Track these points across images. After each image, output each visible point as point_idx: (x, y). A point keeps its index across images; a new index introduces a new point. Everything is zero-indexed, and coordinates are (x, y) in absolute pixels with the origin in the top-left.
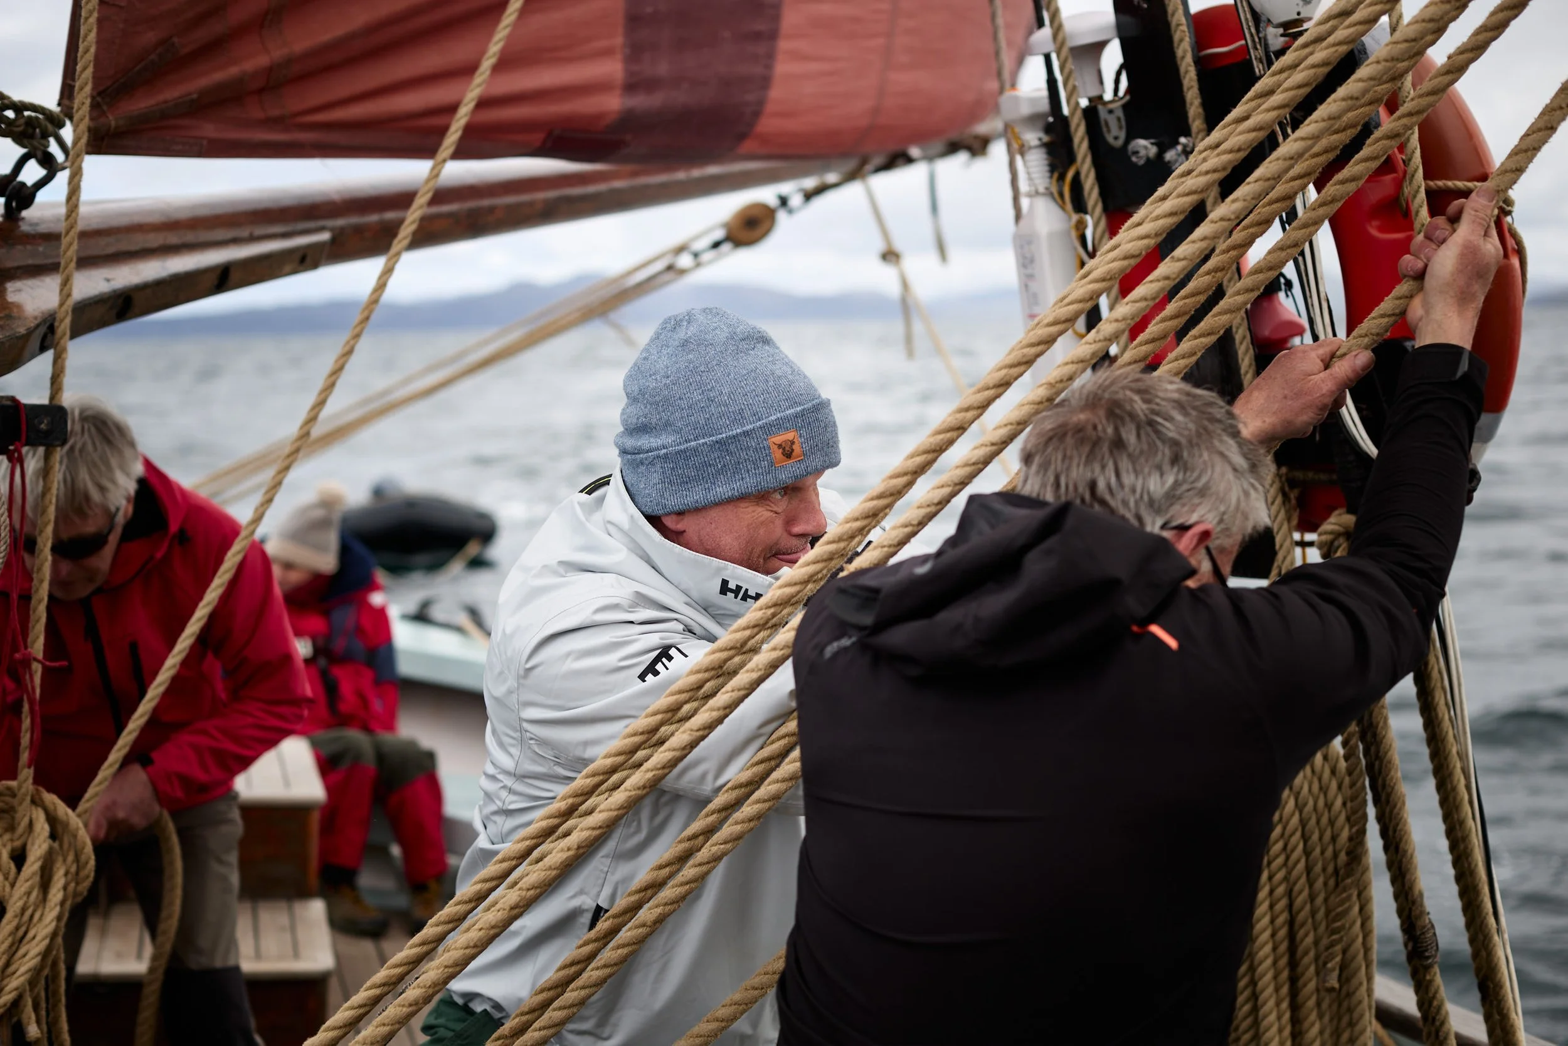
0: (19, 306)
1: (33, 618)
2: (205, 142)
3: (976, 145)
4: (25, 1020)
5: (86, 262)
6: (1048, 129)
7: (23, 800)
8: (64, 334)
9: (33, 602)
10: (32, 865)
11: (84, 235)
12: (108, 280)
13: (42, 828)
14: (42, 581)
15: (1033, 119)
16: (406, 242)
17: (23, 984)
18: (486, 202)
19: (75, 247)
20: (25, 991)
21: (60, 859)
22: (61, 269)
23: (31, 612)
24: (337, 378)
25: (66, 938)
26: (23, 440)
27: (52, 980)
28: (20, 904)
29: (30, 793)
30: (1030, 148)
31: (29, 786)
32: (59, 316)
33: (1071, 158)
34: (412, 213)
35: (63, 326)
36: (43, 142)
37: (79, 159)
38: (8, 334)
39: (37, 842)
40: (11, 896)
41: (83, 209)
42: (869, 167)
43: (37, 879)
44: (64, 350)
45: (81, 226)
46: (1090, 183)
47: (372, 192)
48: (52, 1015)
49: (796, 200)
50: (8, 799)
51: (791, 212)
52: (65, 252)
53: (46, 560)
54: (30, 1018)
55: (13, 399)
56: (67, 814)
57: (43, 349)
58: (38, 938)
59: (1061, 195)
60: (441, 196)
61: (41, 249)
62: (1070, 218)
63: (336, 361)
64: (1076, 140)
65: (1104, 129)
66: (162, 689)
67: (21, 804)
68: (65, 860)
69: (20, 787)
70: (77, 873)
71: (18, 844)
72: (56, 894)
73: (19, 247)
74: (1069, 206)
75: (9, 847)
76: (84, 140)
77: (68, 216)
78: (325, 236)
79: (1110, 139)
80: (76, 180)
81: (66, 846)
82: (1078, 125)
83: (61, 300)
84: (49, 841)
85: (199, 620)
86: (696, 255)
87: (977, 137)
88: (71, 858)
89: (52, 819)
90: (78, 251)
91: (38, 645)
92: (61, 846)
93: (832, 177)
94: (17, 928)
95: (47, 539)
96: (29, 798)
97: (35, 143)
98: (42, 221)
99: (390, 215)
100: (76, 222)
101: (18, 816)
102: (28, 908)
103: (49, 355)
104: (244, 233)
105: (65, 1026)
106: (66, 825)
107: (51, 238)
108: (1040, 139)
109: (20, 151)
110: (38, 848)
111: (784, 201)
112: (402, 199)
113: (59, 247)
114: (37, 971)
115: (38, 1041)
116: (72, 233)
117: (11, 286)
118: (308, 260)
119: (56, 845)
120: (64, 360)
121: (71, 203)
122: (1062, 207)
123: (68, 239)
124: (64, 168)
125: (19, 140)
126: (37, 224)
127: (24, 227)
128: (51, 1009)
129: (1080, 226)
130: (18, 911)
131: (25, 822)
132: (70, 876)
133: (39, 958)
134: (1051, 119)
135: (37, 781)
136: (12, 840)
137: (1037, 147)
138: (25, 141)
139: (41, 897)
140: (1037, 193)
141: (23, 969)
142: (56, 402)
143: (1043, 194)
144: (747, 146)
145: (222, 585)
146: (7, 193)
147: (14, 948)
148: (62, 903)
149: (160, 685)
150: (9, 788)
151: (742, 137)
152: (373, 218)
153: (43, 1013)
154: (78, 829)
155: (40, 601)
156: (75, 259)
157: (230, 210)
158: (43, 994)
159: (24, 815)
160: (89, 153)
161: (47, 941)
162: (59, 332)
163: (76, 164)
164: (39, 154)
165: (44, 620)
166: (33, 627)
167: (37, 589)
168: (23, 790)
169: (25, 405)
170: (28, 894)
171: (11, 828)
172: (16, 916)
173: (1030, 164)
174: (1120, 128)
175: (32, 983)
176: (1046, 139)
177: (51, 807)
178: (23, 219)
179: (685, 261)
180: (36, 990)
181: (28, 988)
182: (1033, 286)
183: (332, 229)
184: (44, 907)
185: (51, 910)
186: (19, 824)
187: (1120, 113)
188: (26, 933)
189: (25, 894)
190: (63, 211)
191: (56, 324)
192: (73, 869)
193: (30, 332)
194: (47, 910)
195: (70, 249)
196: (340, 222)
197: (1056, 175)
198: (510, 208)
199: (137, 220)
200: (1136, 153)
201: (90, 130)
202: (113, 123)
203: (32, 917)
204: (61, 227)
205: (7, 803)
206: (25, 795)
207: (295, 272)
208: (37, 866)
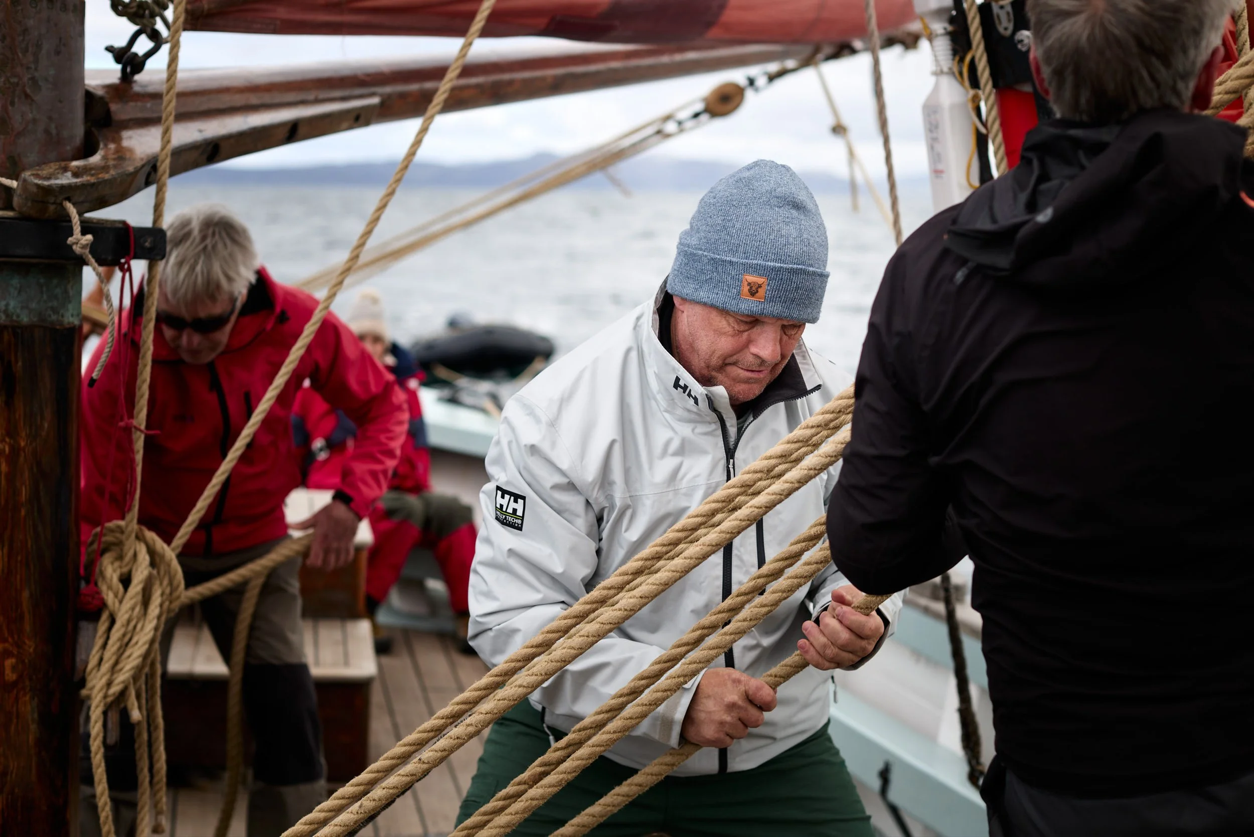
0: (131, 150)
1: (138, 394)
2: (278, 22)
3: (909, 40)
4: (129, 706)
5: (183, 117)
6: (952, 21)
7: (129, 536)
8: (165, 172)
9: (139, 382)
10: (136, 587)
11: (181, 95)
12: (200, 131)
13: (144, 558)
14: (145, 366)
15: (939, 13)
16: (439, 108)
17: (128, 679)
18: (506, 76)
19: (173, 104)
20: (129, 683)
21: (158, 583)
22: (163, 121)
23: (137, 390)
24: (382, 212)
25: (161, 644)
26: (132, 254)
27: (151, 676)
28: (126, 616)
29: (135, 530)
30: (937, 36)
31: (134, 526)
32: (160, 159)
33: (968, 46)
34: (445, 84)
35: (163, 166)
36: (152, 20)
37: (177, 34)
38: (120, 171)
39: (140, 570)
40: (119, 609)
41: (180, 75)
42: (820, 56)
43: (140, 597)
44: (164, 185)
45: (179, 87)
46: (982, 65)
47: (413, 66)
48: (150, 703)
49: (761, 81)
50: (118, 535)
51: (757, 90)
52: (166, 108)
53: (149, 349)
54: (133, 705)
55: (124, 223)
56: (163, 548)
57: (148, 184)
58: (140, 643)
59: (961, 74)
60: (468, 70)
61: (149, 105)
62: (967, 92)
63: (381, 200)
64: (972, 30)
65: (997, 22)
66: (239, 453)
67: (127, 539)
68: (161, 584)
69: (127, 526)
70: (171, 594)
71: (125, 570)
72: (154, 610)
73: (132, 104)
74: (967, 83)
75: (118, 572)
76: (182, 19)
77: (169, 79)
78: (375, 100)
79: (1001, 30)
80: (175, 50)
81: (162, 572)
82: (974, 18)
83: (162, 145)
84: (150, 569)
85: (269, 399)
86: (680, 123)
87: (909, 34)
88: (166, 582)
89: (152, 552)
90: (176, 108)
91: (141, 417)
92: (158, 573)
93: (790, 64)
94: (124, 635)
95: (150, 333)
96: (133, 536)
97: (145, 21)
98: (151, 83)
99: (429, 85)
100: (174, 84)
101: (126, 548)
102: (132, 620)
103: (152, 189)
104: (311, 96)
105: (159, 711)
106: (162, 557)
107: (156, 96)
108: (945, 29)
109: (134, 28)
110: (141, 573)
111: (751, 82)
112: (437, 72)
113: (162, 104)
114: (139, 669)
115: (139, 723)
116: (171, 93)
117: (126, 134)
118: (362, 119)
119: (155, 572)
120: (164, 193)
121: (170, 69)
122: (962, 83)
123: (169, 97)
124: (167, 42)
125: (133, 18)
126: (146, 86)
127: (136, 88)
128: (150, 698)
129: (976, 100)
130: (125, 622)
131: (130, 554)
132: (165, 597)
133: (140, 659)
134: (954, 13)
135: (140, 522)
136: (121, 567)
137: (942, 35)
138: (138, 20)
139: (142, 612)
140: (942, 72)
141: (128, 667)
142: (157, 225)
143: (947, 73)
144: (714, 33)
145: (287, 373)
146: (124, 60)
147: (121, 651)
148: (159, 617)
149: (237, 450)
150: (119, 527)
151: (709, 25)
152: (414, 87)
153: (144, 701)
154: (171, 560)
155: (144, 381)
156: (173, 114)
157: (299, 77)
158: (143, 687)
159: (130, 548)
160: (185, 29)
161: (146, 646)
162: (161, 170)
163: (176, 38)
164: (149, 30)
165: (146, 396)
166: (138, 402)
167: (141, 373)
168: (129, 529)
169: (133, 228)
170: (133, 609)
171: (120, 558)
172: (123, 626)
173: (937, 49)
174: (1009, 21)
175: (135, 678)
176: (950, 28)
177: (151, 542)
178: (135, 82)
179: (671, 127)
180: (138, 684)
181: (132, 681)
182: (938, 147)
183: (381, 95)
184: (145, 620)
185: (150, 622)
186: (126, 554)
187: (1009, 9)
188: (130, 640)
189: (130, 609)
190: (164, 76)
191: (158, 164)
192: (168, 591)
193: (137, 171)
194: (147, 621)
195: (170, 106)
196: (388, 89)
197: (957, 58)
198: (525, 82)
199: (226, 83)
200: (1021, 41)
201: (187, 11)
202: (206, 7)
203: (135, 627)
204: (163, 88)
205: (117, 538)
206: (131, 532)
207: (350, 128)
208: (139, 588)
